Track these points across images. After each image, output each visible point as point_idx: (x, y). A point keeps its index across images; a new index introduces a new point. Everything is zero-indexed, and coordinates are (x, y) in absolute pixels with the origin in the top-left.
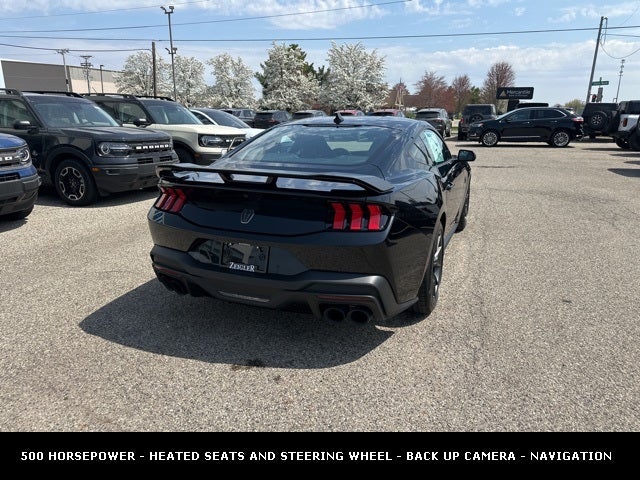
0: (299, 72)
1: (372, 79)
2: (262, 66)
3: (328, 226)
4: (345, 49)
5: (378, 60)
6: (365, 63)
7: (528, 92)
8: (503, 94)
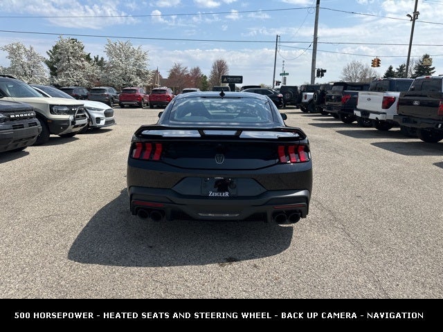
0: (83, 59)
1: (140, 66)
2: (48, 54)
3: (277, 160)
4: (118, 44)
5: (143, 53)
6: (134, 55)
7: (240, 79)
8: (225, 80)
